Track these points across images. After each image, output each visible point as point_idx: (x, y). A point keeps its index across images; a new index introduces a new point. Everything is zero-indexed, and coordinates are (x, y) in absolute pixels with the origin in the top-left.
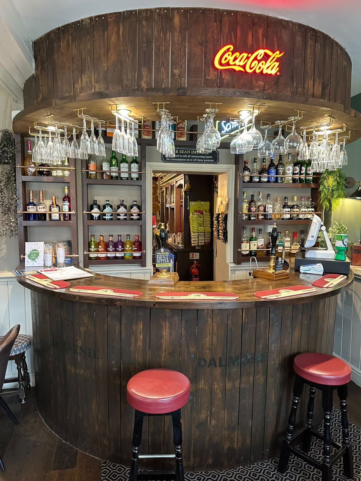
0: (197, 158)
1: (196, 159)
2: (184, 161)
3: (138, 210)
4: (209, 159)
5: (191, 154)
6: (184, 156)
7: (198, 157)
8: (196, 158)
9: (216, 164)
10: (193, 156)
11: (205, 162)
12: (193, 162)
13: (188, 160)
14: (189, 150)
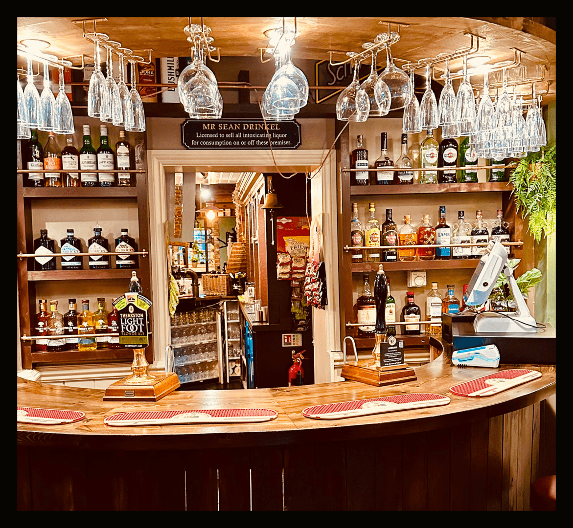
0: (256, 139)
1: (253, 141)
2: (229, 146)
3: (130, 247)
4: (280, 139)
5: (242, 131)
6: (228, 136)
7: (257, 136)
8: (253, 139)
9: (296, 149)
10: (245, 136)
11: (273, 146)
12: (247, 147)
13: (237, 143)
14: (237, 123)
